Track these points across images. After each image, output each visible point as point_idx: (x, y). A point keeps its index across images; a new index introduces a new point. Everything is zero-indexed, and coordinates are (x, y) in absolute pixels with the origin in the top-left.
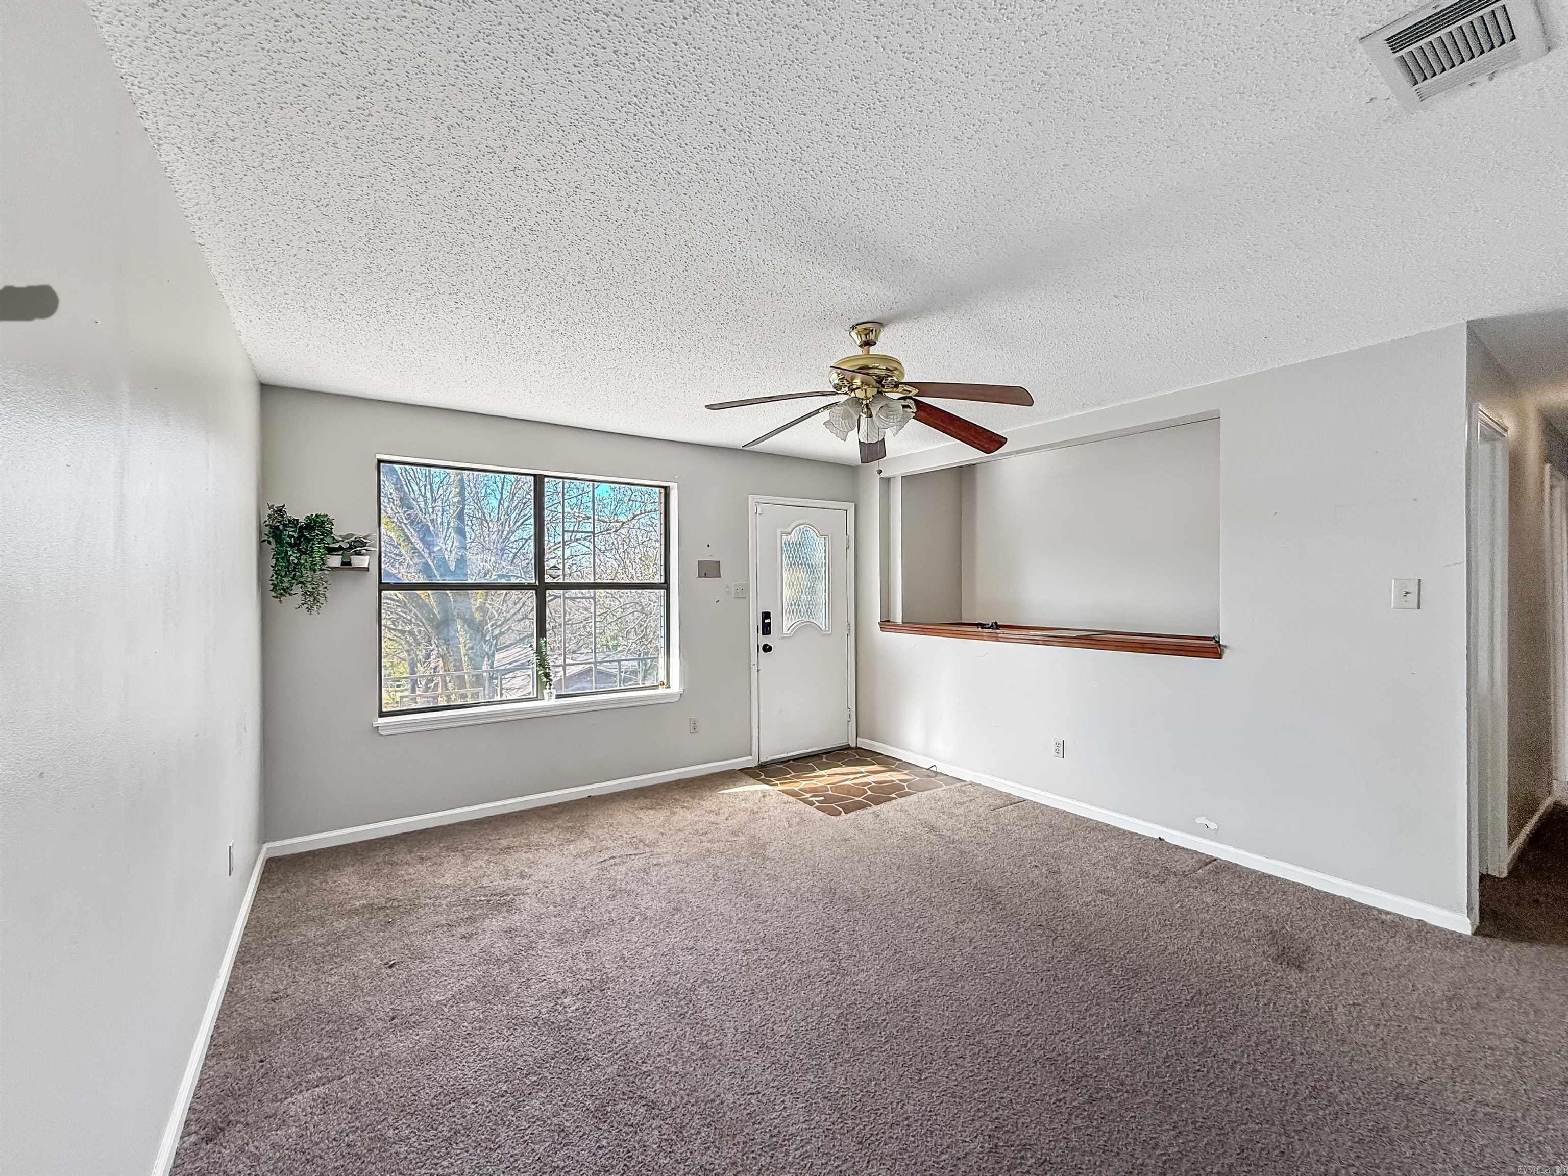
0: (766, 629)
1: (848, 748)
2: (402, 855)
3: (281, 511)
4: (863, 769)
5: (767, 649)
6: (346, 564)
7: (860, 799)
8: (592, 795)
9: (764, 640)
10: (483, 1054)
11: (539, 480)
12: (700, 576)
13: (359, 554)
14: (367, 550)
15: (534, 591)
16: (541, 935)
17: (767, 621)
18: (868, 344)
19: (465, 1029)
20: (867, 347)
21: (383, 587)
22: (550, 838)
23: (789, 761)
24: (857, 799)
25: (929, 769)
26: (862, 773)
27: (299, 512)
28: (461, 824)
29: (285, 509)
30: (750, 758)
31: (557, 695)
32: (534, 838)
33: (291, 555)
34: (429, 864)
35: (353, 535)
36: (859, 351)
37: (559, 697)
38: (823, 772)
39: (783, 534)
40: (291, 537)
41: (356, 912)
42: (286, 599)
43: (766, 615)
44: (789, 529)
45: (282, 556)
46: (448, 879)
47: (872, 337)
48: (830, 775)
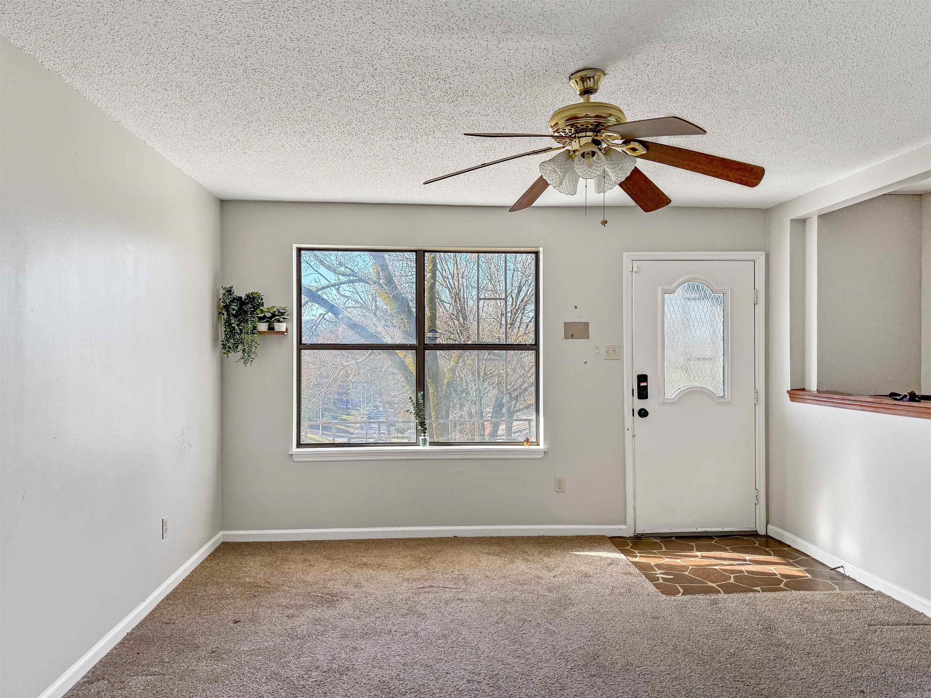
0: (643, 393)
1: (754, 534)
2: (296, 556)
3: (230, 291)
4: (748, 557)
5: (643, 413)
6: (271, 329)
7: (714, 585)
8: (458, 535)
9: (641, 404)
10: (241, 688)
11: (420, 254)
12: (566, 338)
13: (279, 321)
14: (284, 318)
15: (415, 351)
16: (334, 628)
17: (643, 384)
18: (586, 92)
19: (244, 671)
20: (586, 95)
21: (301, 347)
22: (399, 563)
23: (671, 537)
24: (711, 584)
25: (832, 569)
26: (745, 560)
27: (241, 292)
28: (349, 541)
29: (234, 290)
30: (624, 527)
31: (430, 443)
32: (388, 561)
33: (233, 323)
34: (307, 564)
35: (274, 307)
36: (581, 100)
37: (432, 444)
38: (699, 554)
39: (665, 292)
40: (234, 309)
41: (243, 585)
42: (232, 355)
43: (642, 378)
44: (674, 286)
45: (228, 323)
46: (309, 578)
47: (590, 84)
48: (703, 557)
